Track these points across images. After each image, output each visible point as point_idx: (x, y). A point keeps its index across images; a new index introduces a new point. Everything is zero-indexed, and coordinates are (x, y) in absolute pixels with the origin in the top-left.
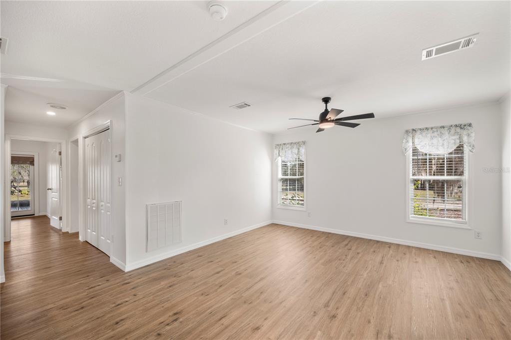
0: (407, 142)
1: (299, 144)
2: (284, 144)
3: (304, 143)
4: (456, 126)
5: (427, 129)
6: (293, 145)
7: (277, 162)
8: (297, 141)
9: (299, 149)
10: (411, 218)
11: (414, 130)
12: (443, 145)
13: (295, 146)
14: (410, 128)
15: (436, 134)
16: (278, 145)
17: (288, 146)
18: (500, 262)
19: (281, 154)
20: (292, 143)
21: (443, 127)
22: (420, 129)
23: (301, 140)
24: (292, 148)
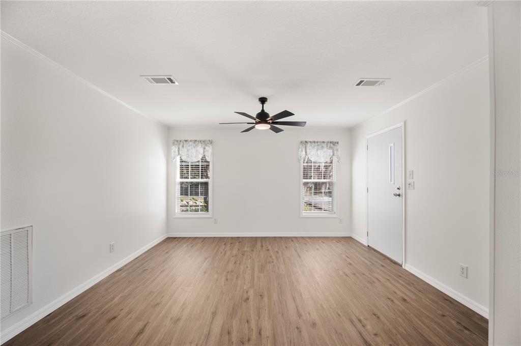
0: (302, 151)
1: (205, 143)
2: (186, 141)
3: (211, 142)
4: (331, 142)
5: (314, 142)
6: (197, 142)
7: (176, 161)
8: (202, 139)
9: (205, 148)
10: (304, 214)
11: (306, 142)
12: (324, 156)
13: (200, 144)
14: (304, 140)
15: (319, 147)
16: (177, 141)
17: (190, 143)
18: (351, 237)
19: (181, 152)
20: (196, 141)
21: (324, 142)
22: (310, 142)
23: (207, 138)
24: (197, 146)
